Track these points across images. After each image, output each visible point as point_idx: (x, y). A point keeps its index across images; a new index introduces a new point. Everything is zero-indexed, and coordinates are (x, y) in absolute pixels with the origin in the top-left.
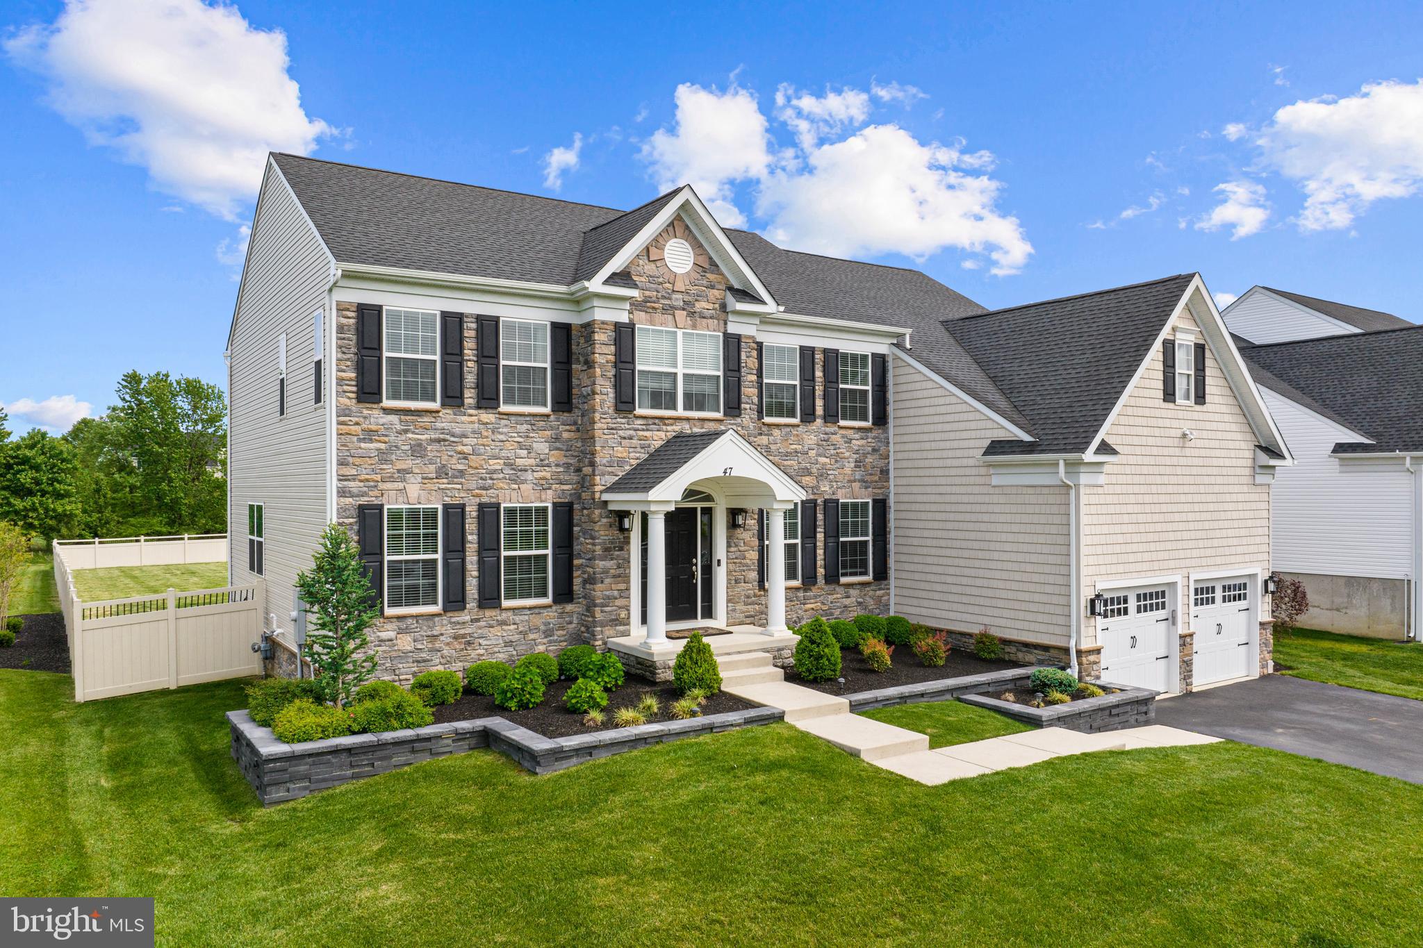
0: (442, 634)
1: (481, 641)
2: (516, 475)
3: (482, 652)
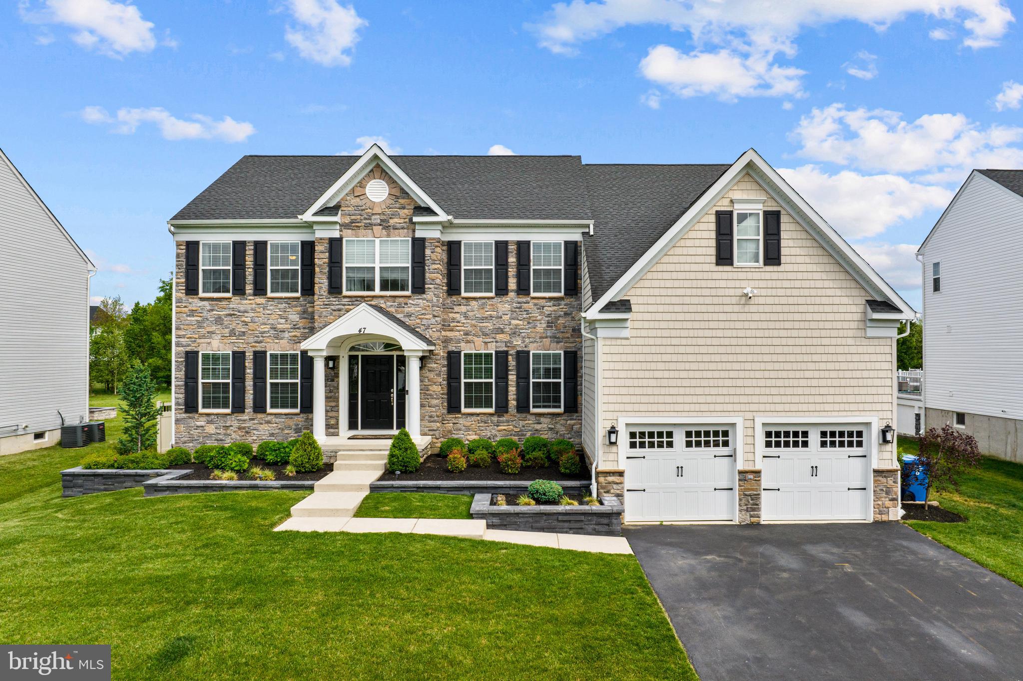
0: (231, 426)
1: (255, 432)
2: (278, 334)
3: (255, 438)
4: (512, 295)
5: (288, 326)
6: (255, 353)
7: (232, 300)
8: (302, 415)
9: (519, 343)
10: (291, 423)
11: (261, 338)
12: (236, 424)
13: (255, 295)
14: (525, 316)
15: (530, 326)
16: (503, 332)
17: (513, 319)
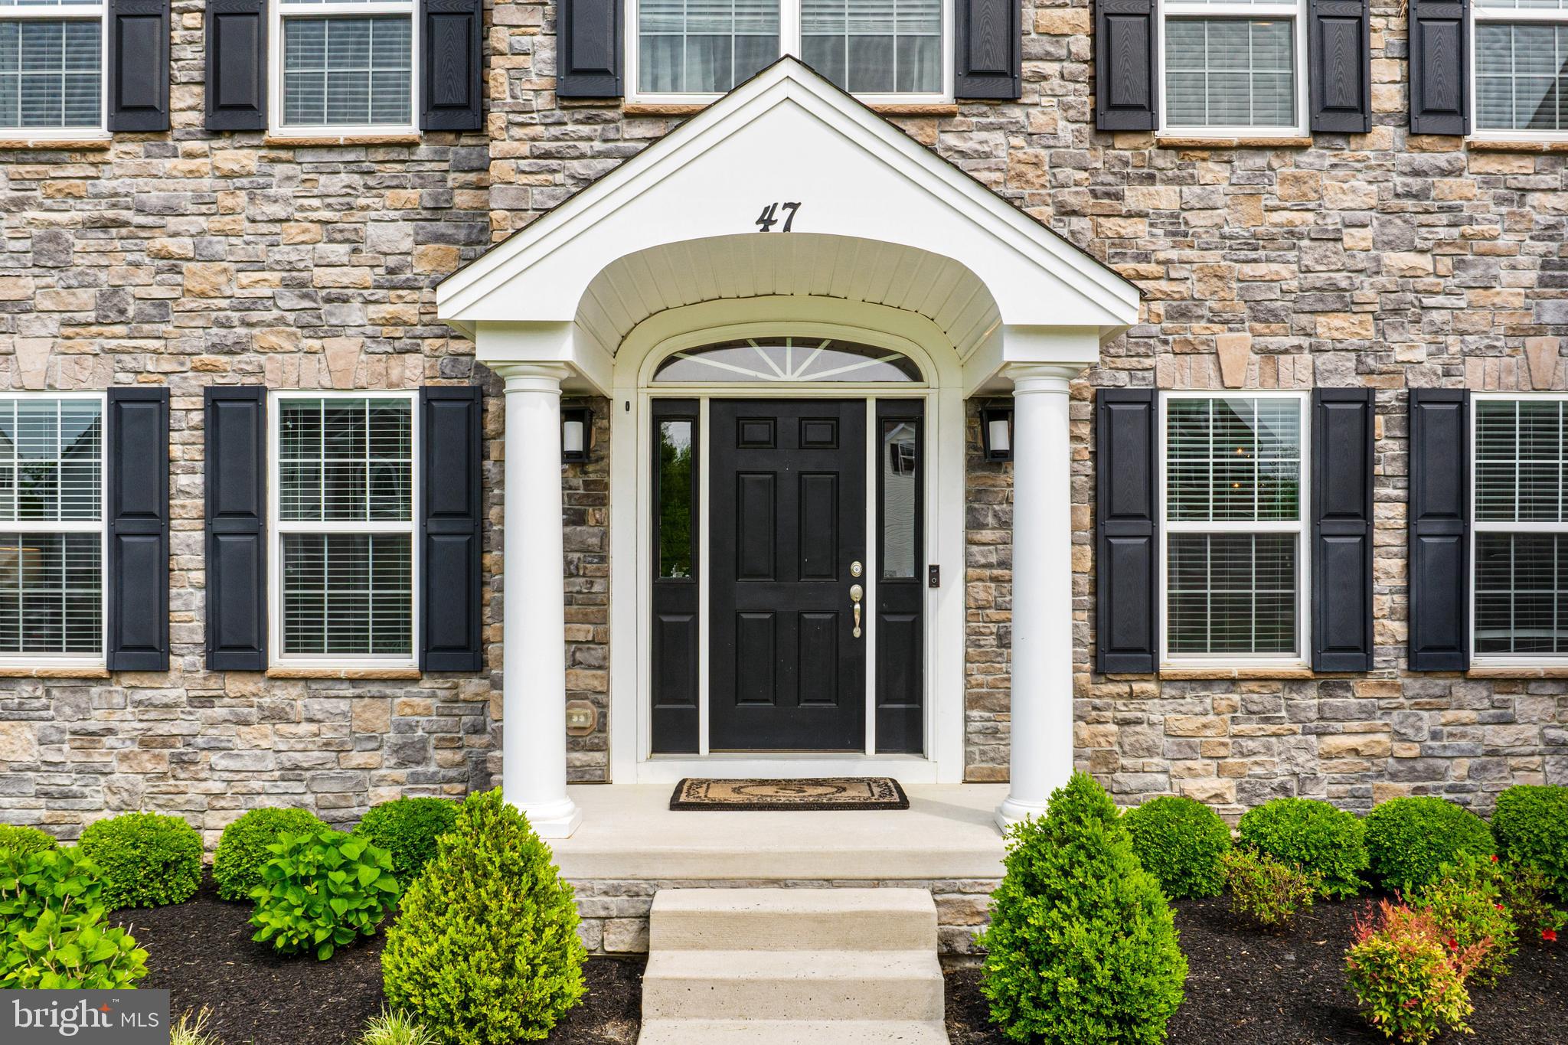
0: (110, 731)
1: (214, 758)
2: (317, 310)
3: (217, 787)
4: (1385, 135)
5: (365, 275)
6: (215, 399)
7: (110, 156)
8: (427, 684)
9: (1420, 354)
10: (380, 717)
11: (242, 331)
12: (129, 722)
13: (213, 132)
14: (1442, 233)
15: (1465, 277)
16: (1347, 307)
17: (1391, 245)
